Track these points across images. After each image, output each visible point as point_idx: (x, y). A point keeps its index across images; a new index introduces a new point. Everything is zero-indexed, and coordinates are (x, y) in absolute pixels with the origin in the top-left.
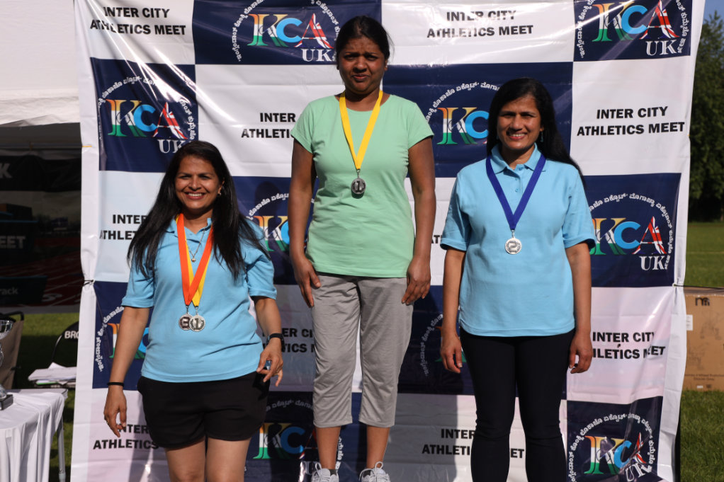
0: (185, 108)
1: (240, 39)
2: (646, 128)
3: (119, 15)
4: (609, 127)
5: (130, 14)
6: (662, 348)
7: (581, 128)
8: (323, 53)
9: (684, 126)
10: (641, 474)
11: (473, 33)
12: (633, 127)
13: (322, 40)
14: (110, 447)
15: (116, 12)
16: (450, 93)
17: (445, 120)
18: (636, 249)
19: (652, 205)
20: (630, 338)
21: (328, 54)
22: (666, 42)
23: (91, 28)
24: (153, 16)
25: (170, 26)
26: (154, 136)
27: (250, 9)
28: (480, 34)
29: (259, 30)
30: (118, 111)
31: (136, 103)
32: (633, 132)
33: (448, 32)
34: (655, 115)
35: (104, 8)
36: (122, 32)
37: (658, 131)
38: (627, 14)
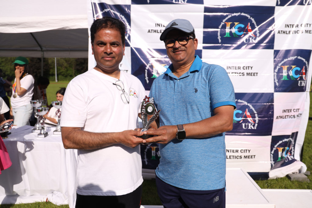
2: (304, 31)
4: (289, 31)
6: (301, 114)
7: (279, 31)
12: (299, 31)
16: (229, 17)
17: (227, 27)
18: (298, 78)
19: (304, 62)
20: (292, 111)
34: (307, 26)
37: (308, 33)
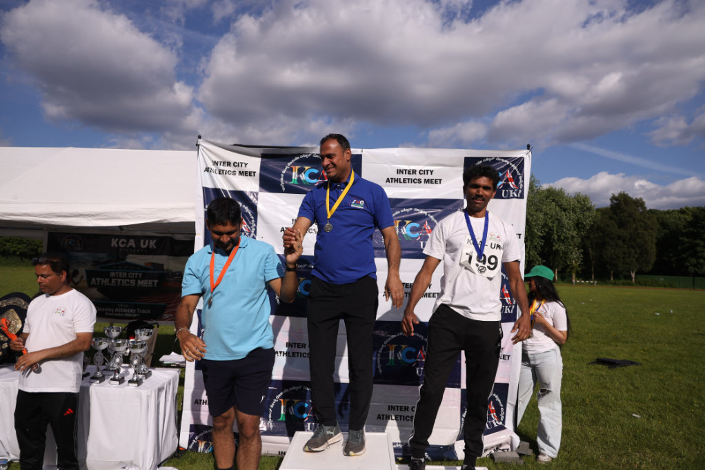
1: (285, 180)
5: (226, 165)
6: (509, 356)
9: (522, 236)
10: (496, 425)
11: (410, 181)
15: (219, 163)
16: (397, 213)
19: (504, 278)
22: (512, 191)
23: (205, 171)
24: (239, 166)
25: (247, 172)
27: (291, 163)
28: (414, 182)
29: (295, 176)
33: (397, 180)
35: (213, 161)
36: (221, 174)
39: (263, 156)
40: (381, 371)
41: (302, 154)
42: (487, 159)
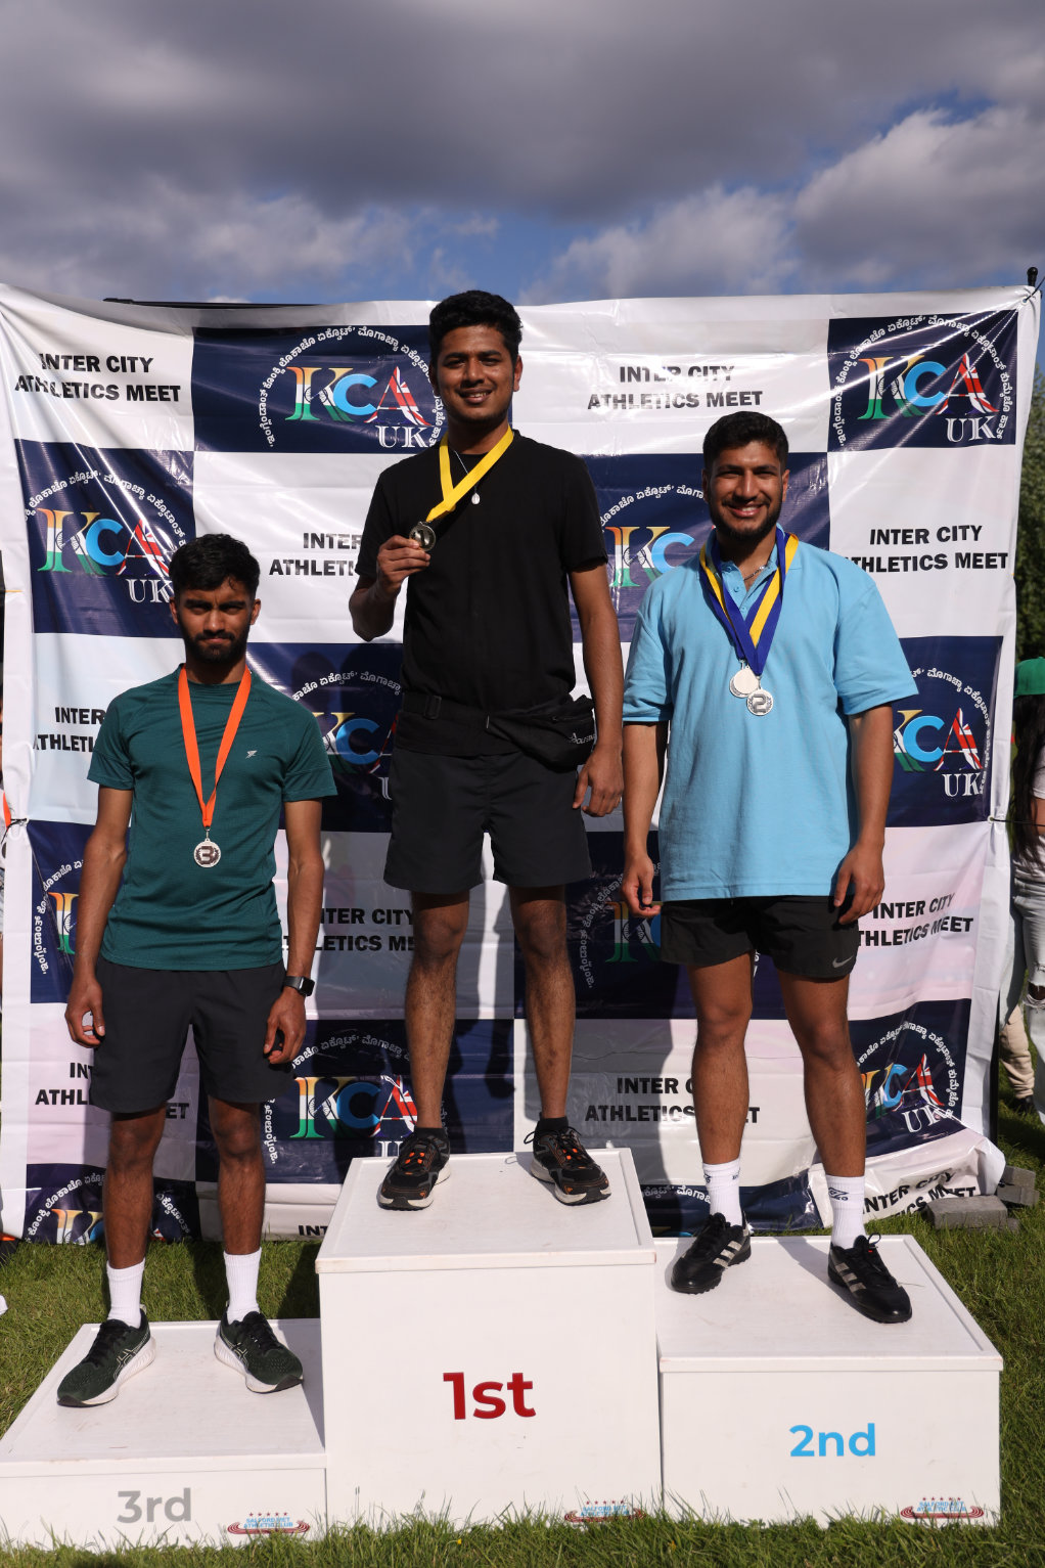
0: (175, 526)
1: (272, 408)
2: (951, 560)
3: (66, 366)
4: (891, 559)
5: (85, 366)
6: (968, 921)
8: (414, 432)
9: (1007, 558)
10: (933, 1121)
11: (663, 405)
12: (930, 558)
13: (411, 412)
14: (63, 1102)
15: (61, 362)
16: (625, 502)
17: (618, 548)
18: (937, 763)
19: (959, 690)
20: (927, 907)
21: (422, 434)
22: (978, 420)
23: (17, 389)
24: (124, 370)
25: (154, 387)
26: (120, 573)
27: (289, 358)
28: (676, 405)
29: (304, 395)
30: (59, 529)
31: (90, 516)
32: (930, 566)
33: (623, 401)
34: (964, 538)
35: (42, 355)
36: (70, 396)
37: (969, 567)
38: (914, 375)
39: (201, 335)
40: (590, 980)
41: (323, 329)
42: (900, 324)
